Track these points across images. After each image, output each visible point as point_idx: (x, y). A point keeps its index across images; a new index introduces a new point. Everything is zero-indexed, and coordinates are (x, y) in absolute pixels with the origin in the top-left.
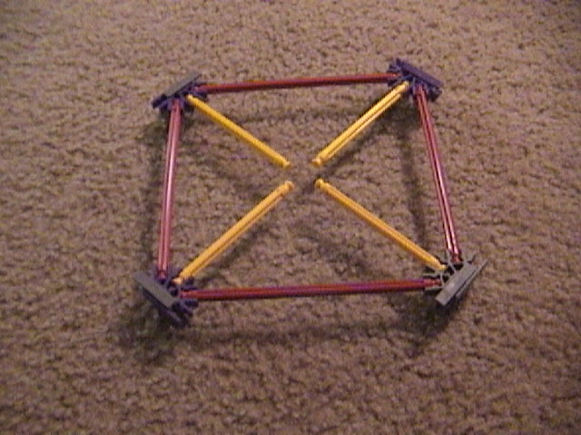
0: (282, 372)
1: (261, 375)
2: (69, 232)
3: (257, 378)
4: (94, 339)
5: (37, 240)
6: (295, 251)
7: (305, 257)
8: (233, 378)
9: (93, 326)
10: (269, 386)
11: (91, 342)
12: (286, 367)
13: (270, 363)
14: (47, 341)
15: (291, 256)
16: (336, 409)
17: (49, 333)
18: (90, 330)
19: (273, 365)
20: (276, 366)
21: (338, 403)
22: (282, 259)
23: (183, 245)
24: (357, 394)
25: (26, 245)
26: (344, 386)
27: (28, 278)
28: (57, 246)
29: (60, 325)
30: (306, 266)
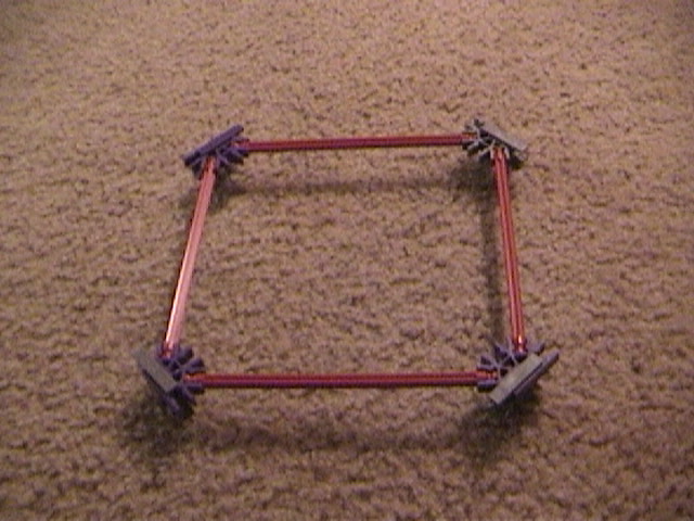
0: (432, 480)
1: (409, 489)
2: (117, 374)
3: (404, 494)
4: (187, 494)
5: (79, 392)
6: (403, 339)
7: (417, 342)
8: (375, 500)
9: (182, 479)
10: (422, 500)
11: (185, 498)
12: (435, 471)
13: (414, 473)
14: (126, 509)
15: (402, 345)
16: (510, 507)
17: (126, 501)
18: (178, 485)
19: (419, 475)
20: (423, 474)
21: (510, 498)
22: (391, 351)
23: (266, 361)
24: (529, 483)
25: (67, 401)
26: (512, 478)
27: (80, 439)
28: (107, 395)
29: (138, 487)
30: (422, 352)
